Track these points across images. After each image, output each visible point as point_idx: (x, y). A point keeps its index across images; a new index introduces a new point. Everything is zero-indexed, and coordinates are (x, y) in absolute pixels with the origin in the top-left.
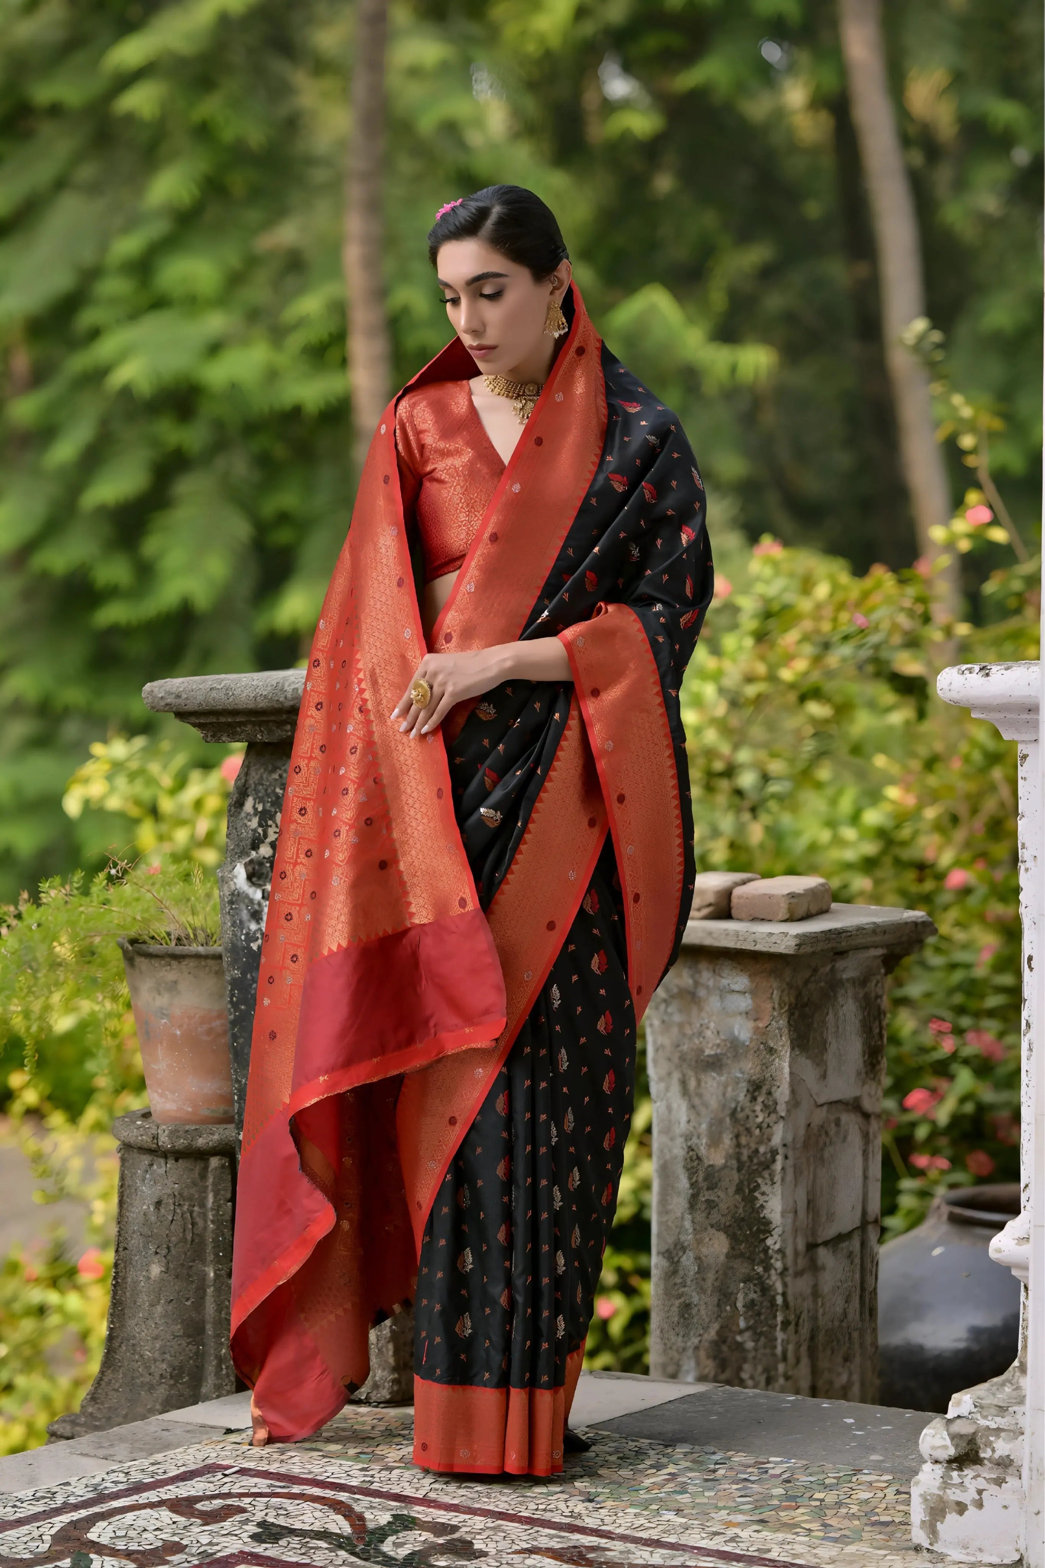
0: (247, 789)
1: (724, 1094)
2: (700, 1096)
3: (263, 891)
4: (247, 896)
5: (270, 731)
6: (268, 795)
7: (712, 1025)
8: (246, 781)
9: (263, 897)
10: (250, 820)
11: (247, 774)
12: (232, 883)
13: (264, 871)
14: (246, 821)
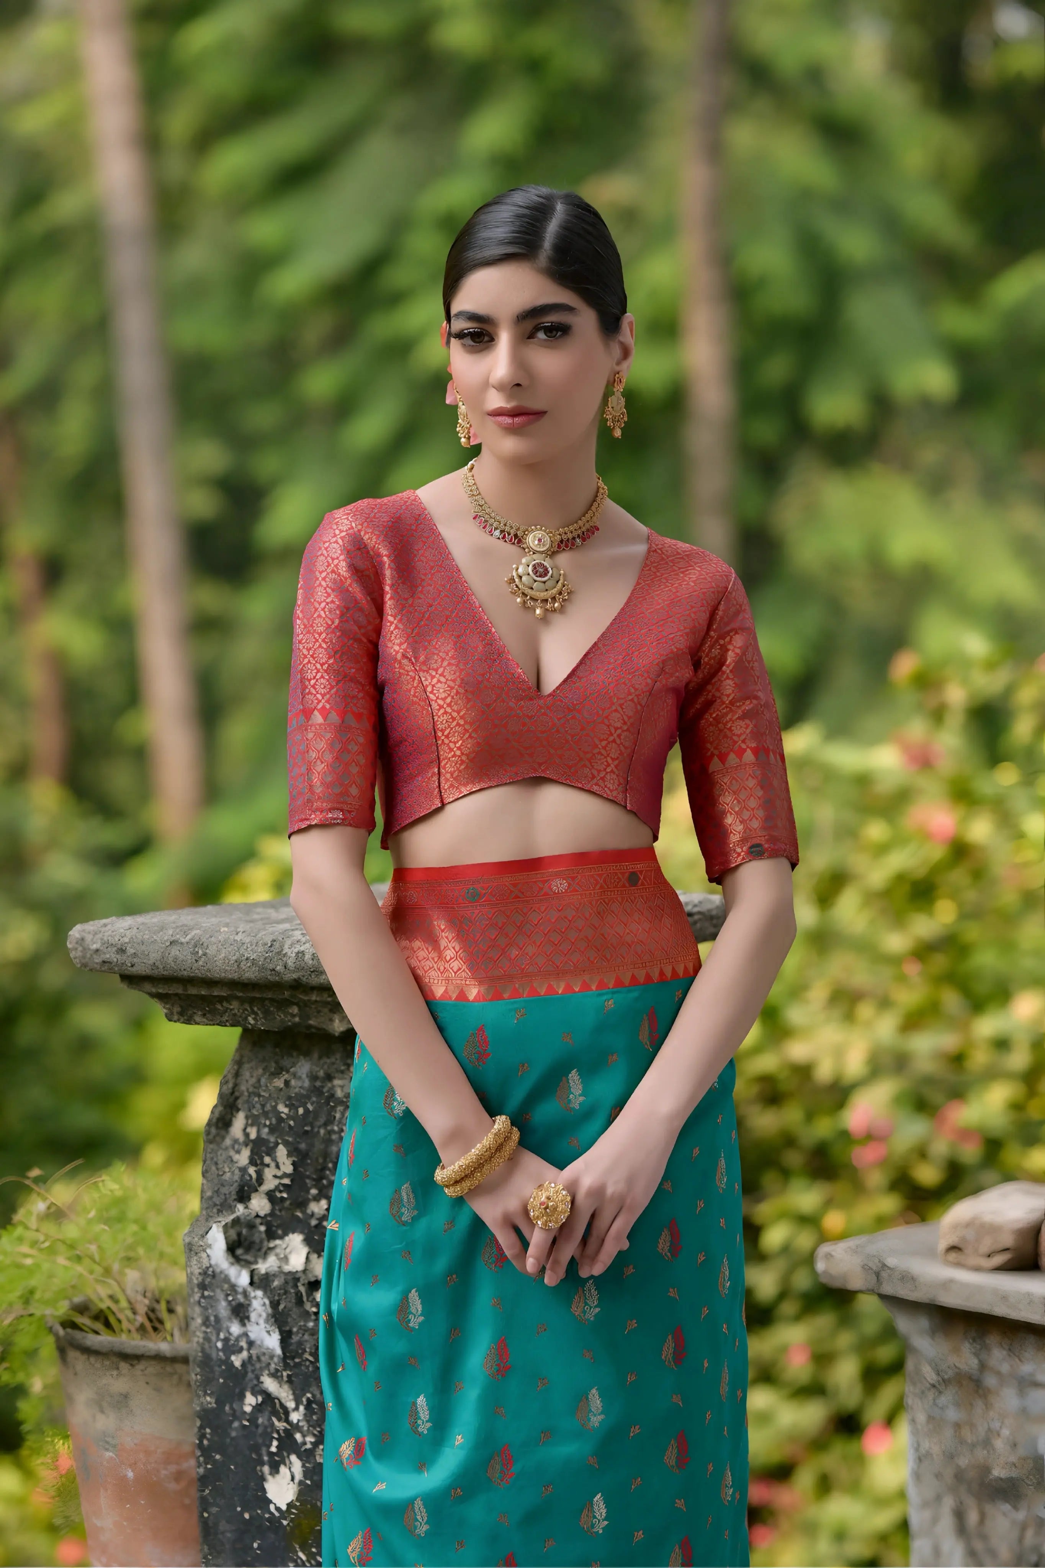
0: (237, 1098)
1: (1021, 1539)
2: (984, 1537)
3: (252, 1273)
4: (227, 1279)
5: (266, 1013)
6: (266, 1114)
7: (1005, 1432)
8: (236, 1085)
9: (252, 1283)
10: (238, 1152)
11: (237, 1075)
12: (204, 1255)
13: (256, 1238)
14: (232, 1153)
